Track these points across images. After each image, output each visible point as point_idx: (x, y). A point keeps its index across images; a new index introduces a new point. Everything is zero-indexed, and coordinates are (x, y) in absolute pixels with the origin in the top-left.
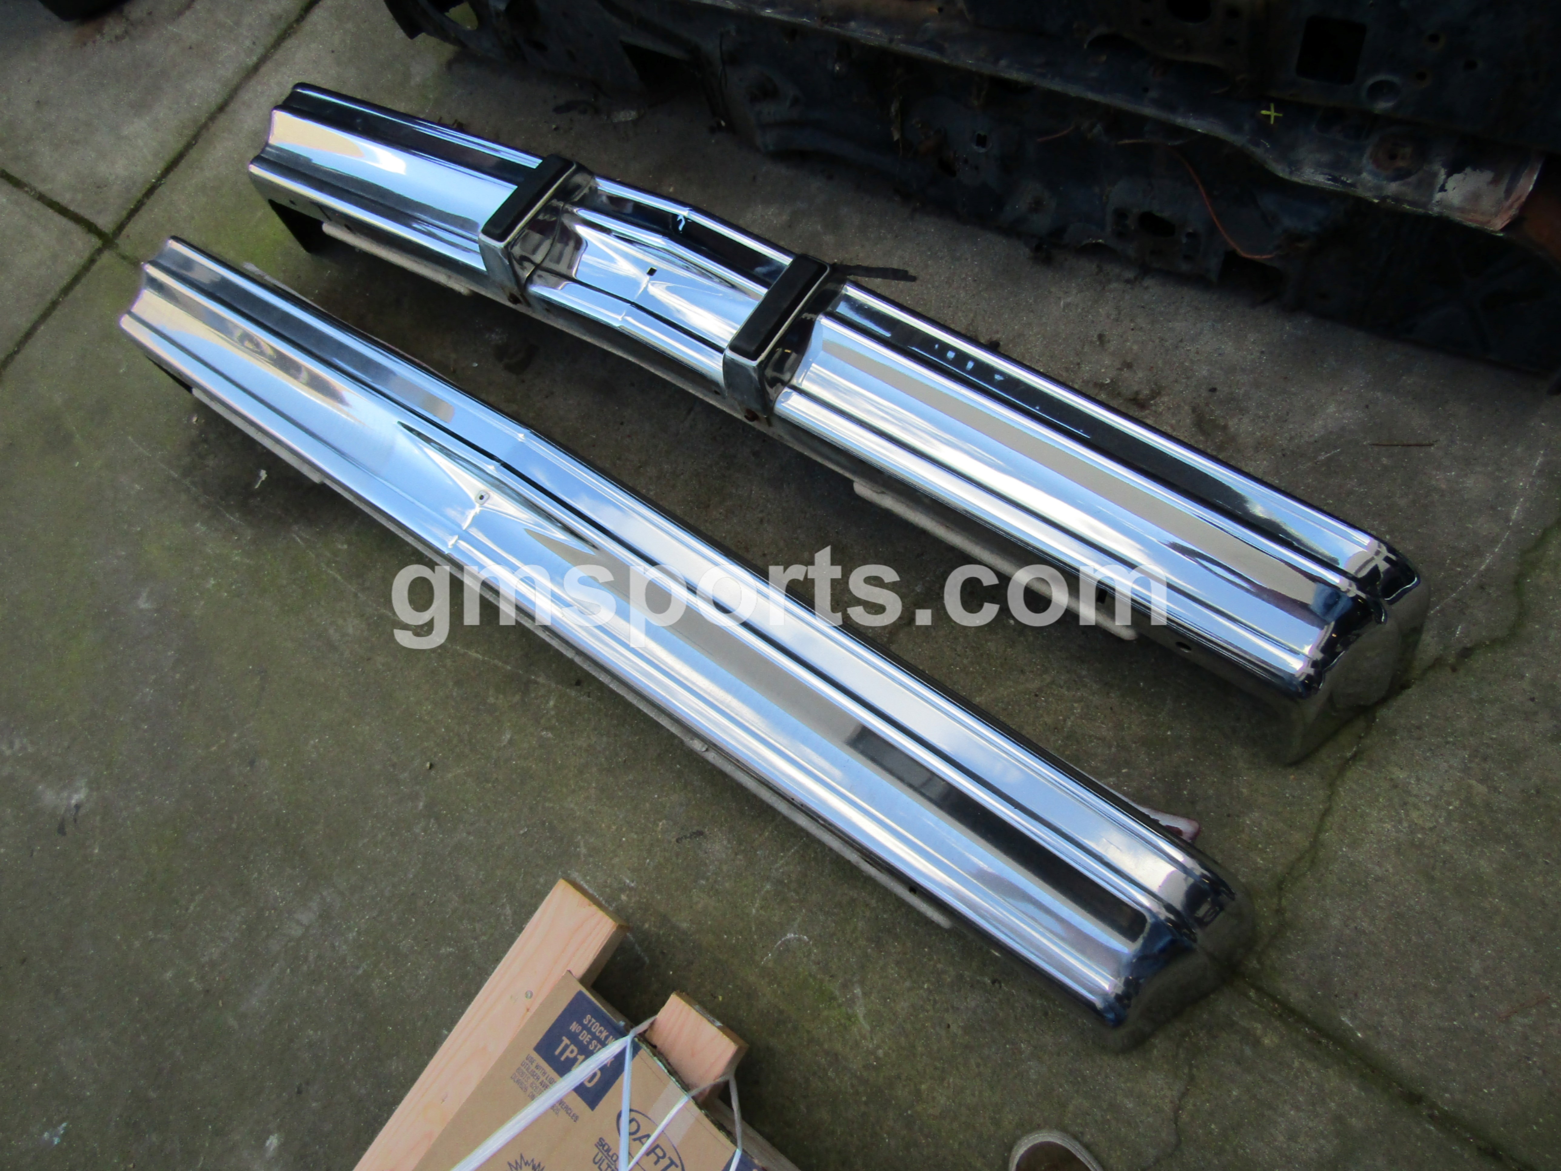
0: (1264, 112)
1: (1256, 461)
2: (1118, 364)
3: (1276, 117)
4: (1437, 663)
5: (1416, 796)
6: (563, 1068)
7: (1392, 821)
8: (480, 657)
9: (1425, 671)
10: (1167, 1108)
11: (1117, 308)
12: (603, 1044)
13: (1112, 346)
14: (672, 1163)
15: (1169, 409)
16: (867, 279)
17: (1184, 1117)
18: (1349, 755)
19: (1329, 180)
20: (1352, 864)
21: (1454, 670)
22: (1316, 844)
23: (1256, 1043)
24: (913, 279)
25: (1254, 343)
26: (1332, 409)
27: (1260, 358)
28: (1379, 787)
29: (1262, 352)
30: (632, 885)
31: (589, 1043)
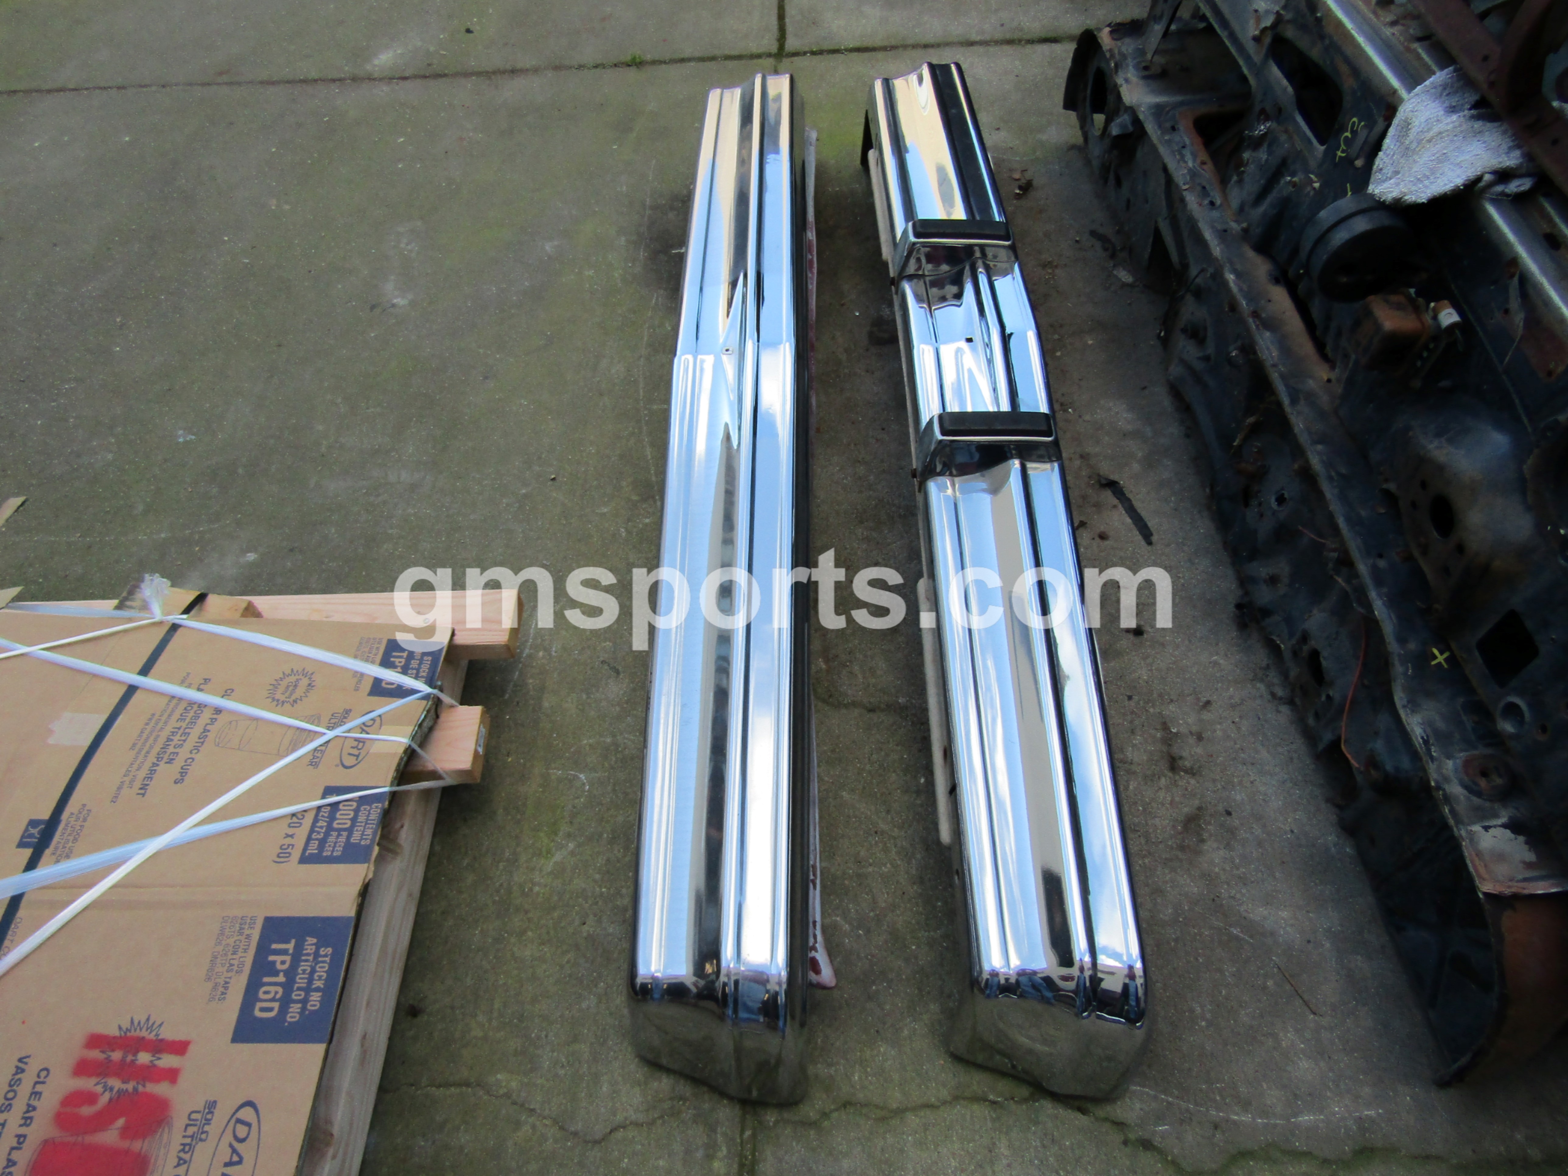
0: (1436, 651)
1: (1192, 881)
2: (1194, 729)
3: (1440, 663)
4: (1120, 1125)
5: (994, 1172)
6: (386, 663)
7: (959, 1163)
8: (650, 457)
9: (1106, 1119)
10: (619, 1118)
11: (1243, 700)
12: (417, 677)
13: (1206, 716)
14: (357, 756)
15: (1186, 789)
16: (1124, 512)
17: (620, 1134)
18: (991, 1097)
19: (1422, 738)
20: (902, 1151)
21: (1125, 1143)
22: (900, 1112)
23: (710, 1157)
24: (1150, 543)
25: (1295, 819)
26: (1285, 914)
27: (1286, 833)
28: (982, 1137)
29: (1292, 831)
30: (554, 654)
31: (412, 669)
